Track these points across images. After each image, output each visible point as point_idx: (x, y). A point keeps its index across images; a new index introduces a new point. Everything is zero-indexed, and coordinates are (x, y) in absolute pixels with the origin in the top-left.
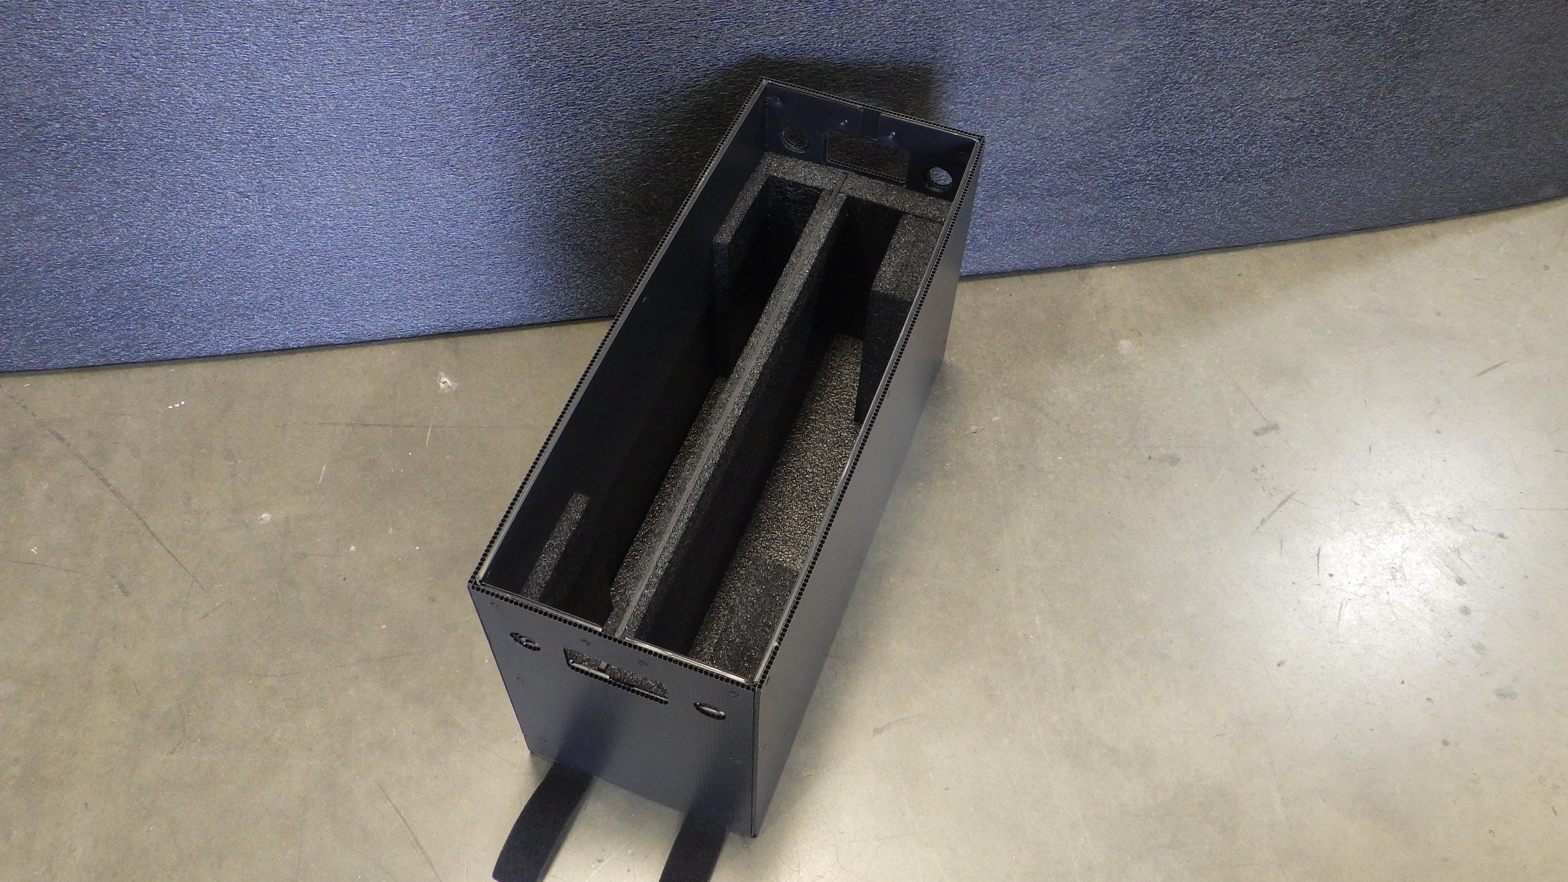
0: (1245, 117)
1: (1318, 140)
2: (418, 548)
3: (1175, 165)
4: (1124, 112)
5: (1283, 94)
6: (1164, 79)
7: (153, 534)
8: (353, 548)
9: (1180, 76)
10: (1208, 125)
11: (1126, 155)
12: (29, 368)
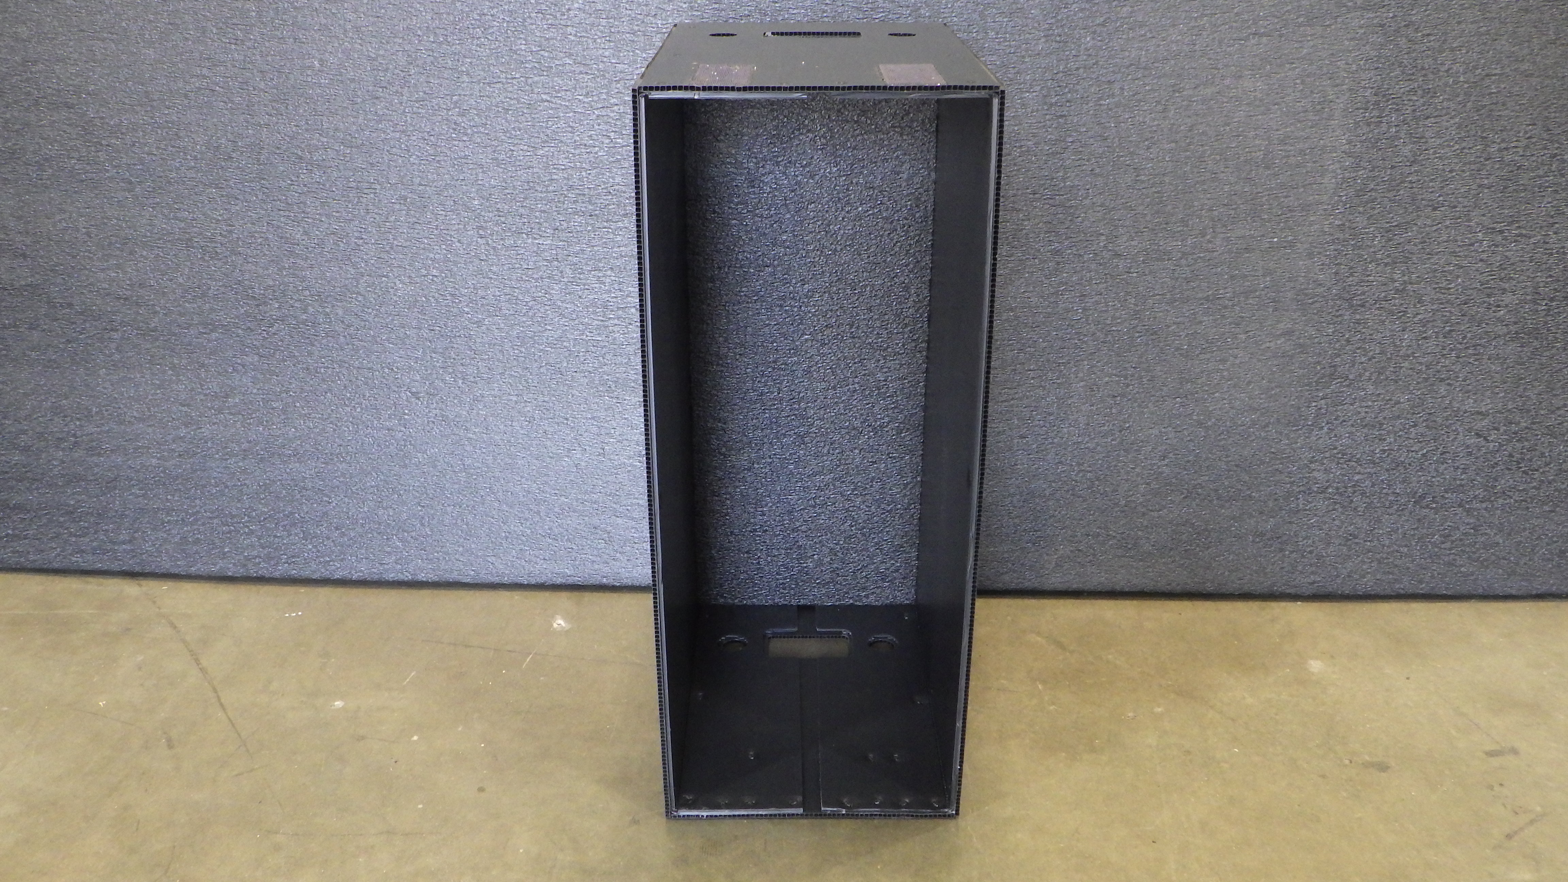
2: (483, 745)
7: (222, 705)
8: (415, 738)
12: (175, 571)
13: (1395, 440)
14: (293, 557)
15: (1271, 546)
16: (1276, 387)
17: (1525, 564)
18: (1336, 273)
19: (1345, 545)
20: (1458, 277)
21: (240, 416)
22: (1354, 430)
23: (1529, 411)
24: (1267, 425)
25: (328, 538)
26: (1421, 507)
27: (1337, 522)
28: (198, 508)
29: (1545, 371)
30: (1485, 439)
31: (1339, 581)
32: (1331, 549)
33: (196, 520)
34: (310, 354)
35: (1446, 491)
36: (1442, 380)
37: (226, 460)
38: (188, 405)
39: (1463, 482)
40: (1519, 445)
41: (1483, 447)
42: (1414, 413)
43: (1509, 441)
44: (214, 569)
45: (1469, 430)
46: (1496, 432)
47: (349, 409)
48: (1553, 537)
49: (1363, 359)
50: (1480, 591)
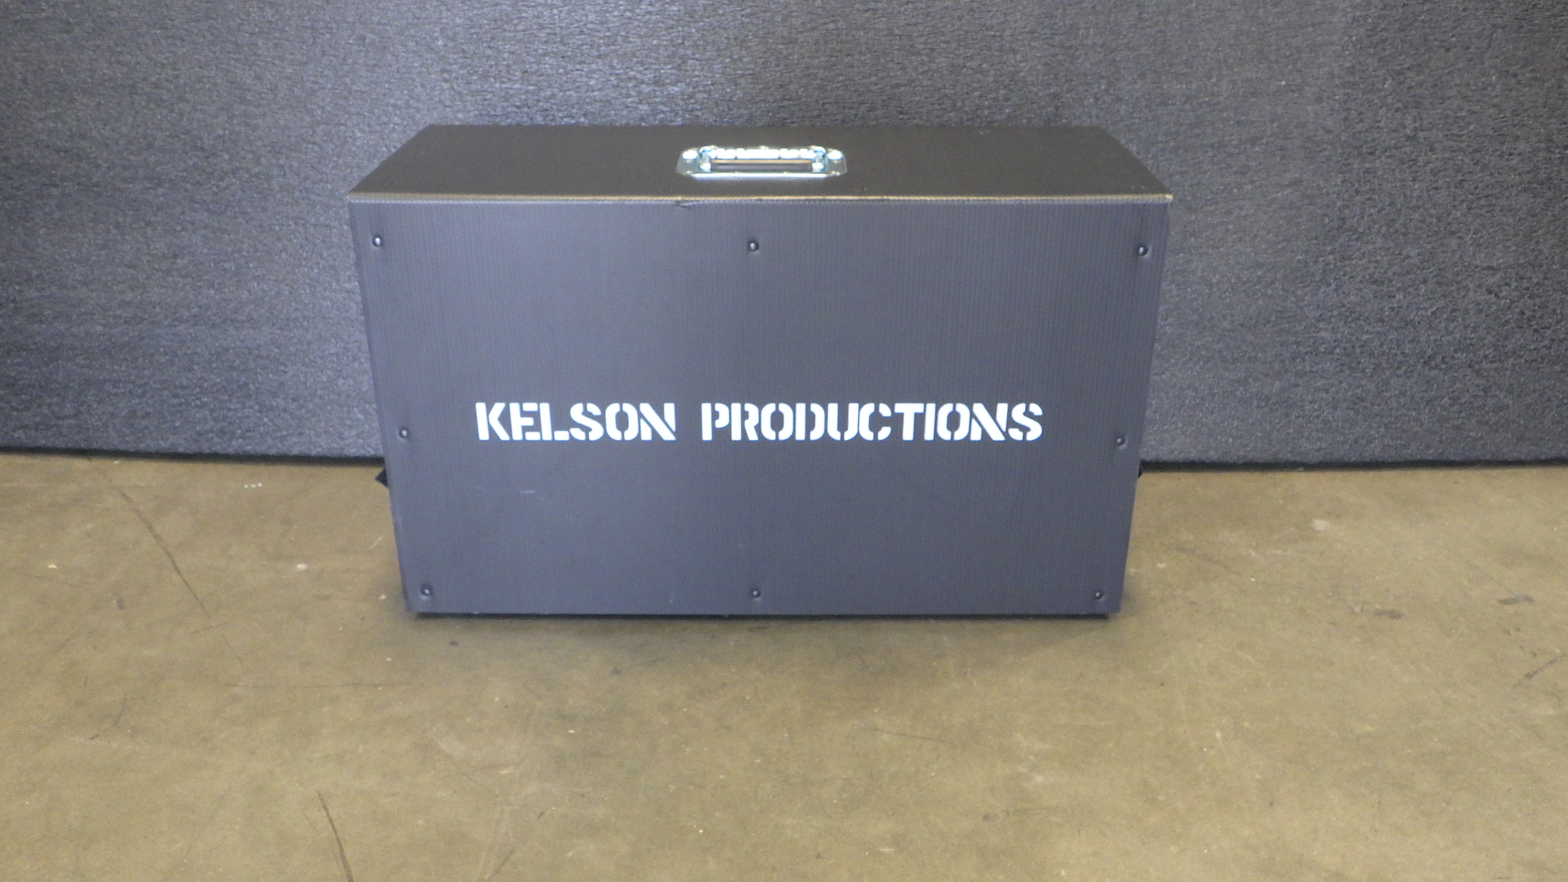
7: (176, 568)
8: (383, 597)
12: (122, 447)
13: (1405, 297)
14: (249, 431)
15: (1277, 410)
16: (1284, 240)
17: (1535, 427)
18: (1345, 119)
19: (1353, 409)
20: (1470, 123)
21: (190, 279)
22: (1362, 286)
23: (1541, 266)
24: (1273, 282)
25: (285, 411)
26: (1430, 369)
27: (1344, 385)
28: (146, 380)
29: (1557, 223)
30: (1497, 296)
31: (1347, 447)
32: (1339, 413)
33: (144, 393)
34: (264, 210)
35: (1456, 351)
36: (1453, 233)
37: (176, 326)
38: (134, 267)
39: (1473, 342)
40: (1530, 302)
41: (1494, 303)
42: (1424, 268)
43: (1522, 296)
44: (164, 445)
45: (1480, 286)
46: (1507, 288)
47: (306, 270)
48: (1563, 399)
49: (1373, 211)
50: (1488, 457)
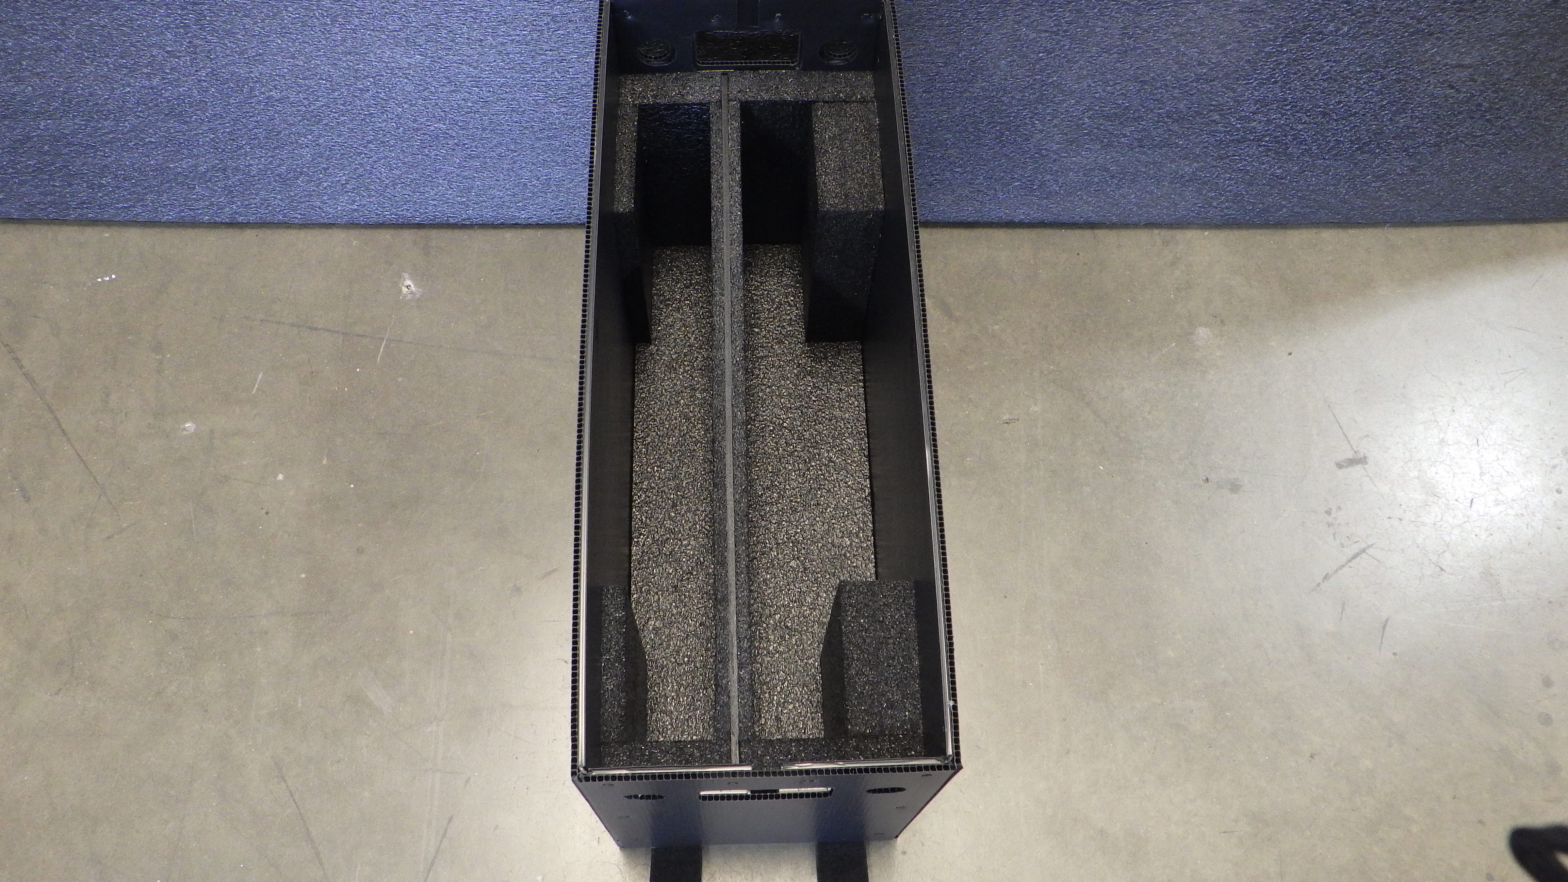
0: (1399, 81)
1: (1486, 116)
2: (352, 486)
3: (1300, 127)
4: (1248, 61)
5: (1452, 60)
6: (1305, 27)
7: (64, 432)
8: (280, 477)
9: (1326, 26)
10: (1350, 86)
11: (1243, 110)
13: (1356, 93)
26: (1362, 152)
30: (1458, 90)
40: (1492, 96)
41: (1452, 97)
43: (1485, 91)
46: (1472, 83)
